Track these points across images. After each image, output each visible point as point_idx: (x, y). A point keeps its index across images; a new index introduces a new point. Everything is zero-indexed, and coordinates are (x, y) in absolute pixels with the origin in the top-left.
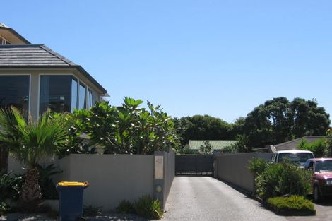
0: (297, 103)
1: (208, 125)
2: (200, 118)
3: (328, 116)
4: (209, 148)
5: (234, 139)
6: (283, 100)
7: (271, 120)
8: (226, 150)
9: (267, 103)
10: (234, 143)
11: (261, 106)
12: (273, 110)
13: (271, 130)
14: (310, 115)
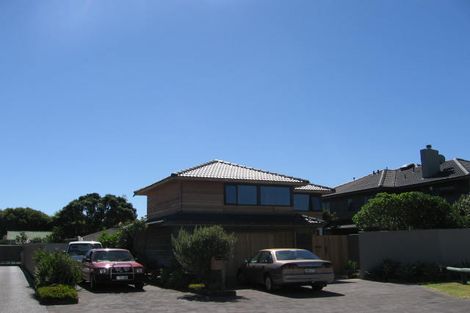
0: (109, 199)
1: (29, 217)
2: (22, 210)
3: (135, 211)
4: (24, 238)
5: (50, 231)
6: (95, 196)
7: (85, 213)
8: (36, 241)
9: (81, 198)
10: (49, 234)
11: (76, 201)
12: (86, 204)
13: (84, 222)
14: (119, 209)
